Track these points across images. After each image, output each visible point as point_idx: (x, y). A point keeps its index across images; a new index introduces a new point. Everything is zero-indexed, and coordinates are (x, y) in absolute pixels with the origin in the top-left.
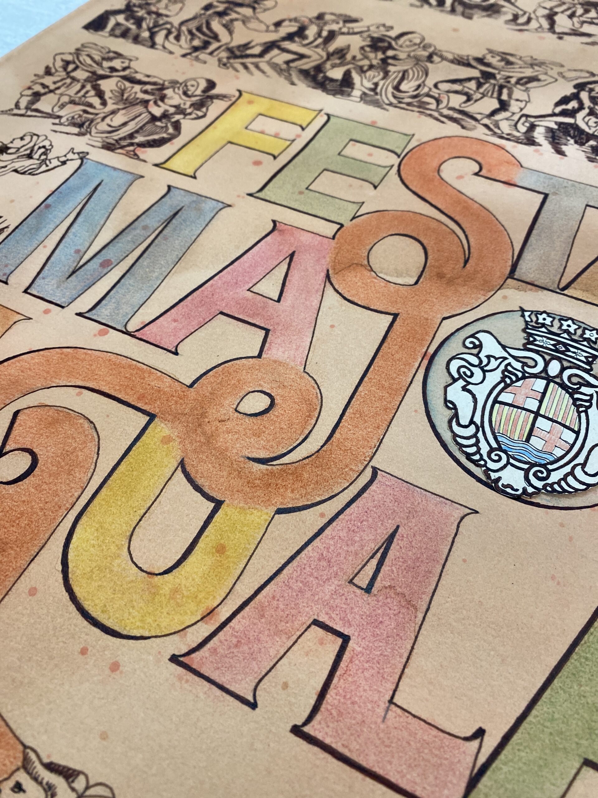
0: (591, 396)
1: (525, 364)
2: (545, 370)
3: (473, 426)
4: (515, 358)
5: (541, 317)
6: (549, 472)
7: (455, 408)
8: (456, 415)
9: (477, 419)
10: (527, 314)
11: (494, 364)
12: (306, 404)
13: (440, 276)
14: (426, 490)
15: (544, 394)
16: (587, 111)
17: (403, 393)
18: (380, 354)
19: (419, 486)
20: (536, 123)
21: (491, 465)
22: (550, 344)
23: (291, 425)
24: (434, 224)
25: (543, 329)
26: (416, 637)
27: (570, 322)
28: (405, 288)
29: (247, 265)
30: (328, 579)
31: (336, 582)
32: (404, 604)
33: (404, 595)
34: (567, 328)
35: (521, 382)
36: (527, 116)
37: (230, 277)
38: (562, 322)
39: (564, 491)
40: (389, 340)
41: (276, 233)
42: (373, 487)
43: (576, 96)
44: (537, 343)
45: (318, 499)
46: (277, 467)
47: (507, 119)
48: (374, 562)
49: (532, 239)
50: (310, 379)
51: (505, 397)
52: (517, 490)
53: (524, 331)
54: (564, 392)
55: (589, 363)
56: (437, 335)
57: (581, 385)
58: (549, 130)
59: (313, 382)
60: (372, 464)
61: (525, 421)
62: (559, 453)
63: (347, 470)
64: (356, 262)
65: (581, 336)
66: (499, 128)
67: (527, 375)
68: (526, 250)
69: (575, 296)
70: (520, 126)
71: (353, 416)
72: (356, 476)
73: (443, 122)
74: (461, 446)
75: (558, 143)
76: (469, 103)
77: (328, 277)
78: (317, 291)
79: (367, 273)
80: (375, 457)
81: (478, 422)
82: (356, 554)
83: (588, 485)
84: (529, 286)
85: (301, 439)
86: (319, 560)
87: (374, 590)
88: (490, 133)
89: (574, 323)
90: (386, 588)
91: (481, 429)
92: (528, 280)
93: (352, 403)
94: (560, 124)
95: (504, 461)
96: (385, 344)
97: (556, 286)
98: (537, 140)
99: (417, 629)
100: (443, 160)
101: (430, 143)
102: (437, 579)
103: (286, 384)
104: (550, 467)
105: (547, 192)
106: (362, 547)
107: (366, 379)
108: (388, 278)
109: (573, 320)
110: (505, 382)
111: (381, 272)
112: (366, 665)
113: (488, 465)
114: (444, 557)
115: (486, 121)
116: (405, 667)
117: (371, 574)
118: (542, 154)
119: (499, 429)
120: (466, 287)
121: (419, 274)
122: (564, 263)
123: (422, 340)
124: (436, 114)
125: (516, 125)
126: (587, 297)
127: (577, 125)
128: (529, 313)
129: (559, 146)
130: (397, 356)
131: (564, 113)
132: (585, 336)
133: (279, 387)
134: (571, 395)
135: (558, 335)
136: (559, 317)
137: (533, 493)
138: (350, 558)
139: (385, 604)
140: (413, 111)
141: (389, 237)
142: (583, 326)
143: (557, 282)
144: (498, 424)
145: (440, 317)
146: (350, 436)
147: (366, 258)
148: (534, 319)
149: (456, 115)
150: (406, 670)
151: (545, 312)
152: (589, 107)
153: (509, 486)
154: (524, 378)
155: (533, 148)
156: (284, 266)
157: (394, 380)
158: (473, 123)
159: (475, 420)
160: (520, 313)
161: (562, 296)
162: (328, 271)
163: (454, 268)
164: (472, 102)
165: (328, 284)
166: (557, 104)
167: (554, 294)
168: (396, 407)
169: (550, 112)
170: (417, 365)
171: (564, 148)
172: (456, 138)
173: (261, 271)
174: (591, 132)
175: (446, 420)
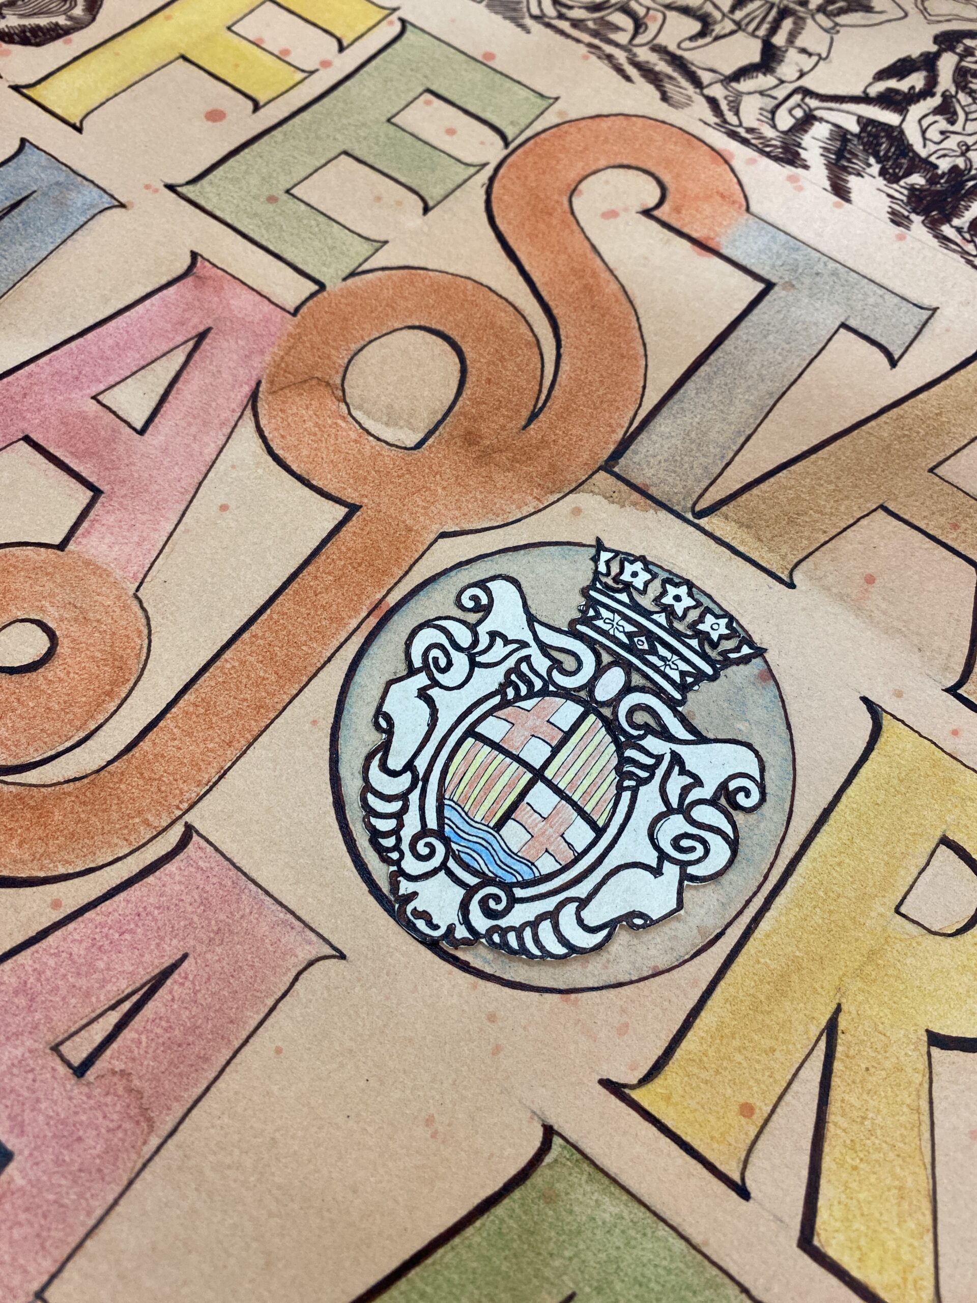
0: (659, 759)
1: (556, 664)
2: (590, 685)
3: (407, 777)
4: (544, 648)
5: (629, 568)
6: (513, 901)
7: (390, 732)
8: (385, 748)
9: (421, 764)
10: (605, 556)
11: (499, 651)
12: (113, 667)
13: (470, 439)
14: (267, 893)
15: (567, 736)
16: (936, 101)
17: (305, 679)
18: (294, 585)
19: (259, 881)
20: (818, 113)
21: (411, 865)
22: (622, 629)
23: (68, 705)
24: (505, 317)
25: (624, 597)
26: (131, 1183)
27: (683, 591)
28: (394, 452)
29: (110, 341)
30: (17, 1035)
31: (29, 1043)
32: (133, 1111)
33: (140, 1093)
34: (672, 602)
35: (536, 700)
36: (807, 92)
37: (68, 363)
38: (668, 586)
39: (523, 950)
40: (321, 559)
41: (189, 280)
42: (170, 867)
43: (928, 62)
44: (599, 623)
45: (62, 870)
46: (12, 788)
47: (762, 93)
48: (114, 1017)
49: (690, 386)
50: (140, 613)
51: (492, 728)
52: (436, 927)
53: (584, 592)
54: (608, 739)
55: (684, 688)
56: (415, 568)
57: (648, 730)
58: (841, 134)
59: (144, 621)
60: (188, 818)
61: (510, 785)
62: (547, 865)
63: (137, 820)
64: (318, 375)
65: (693, 626)
66: (737, 113)
67: (551, 688)
68: (665, 411)
69: (718, 534)
70: (782, 113)
71: (191, 709)
72: (148, 837)
73: (628, 79)
74: (371, 812)
75: (845, 169)
76: (701, 42)
77: (254, 397)
78: (223, 424)
79: (332, 405)
80: (200, 805)
81: (421, 771)
82: (88, 995)
83: (573, 949)
84: (636, 496)
85: (76, 739)
86: (16, 993)
87: (91, 1074)
88: (712, 119)
89: (690, 594)
90: (114, 1073)
91: (420, 784)
92: (638, 481)
93: (200, 681)
94: (866, 123)
95: (436, 861)
96: (311, 568)
97: (689, 505)
98: (803, 154)
99: (139, 1165)
100: (594, 168)
101: (582, 124)
102: (214, 1075)
103: (91, 615)
104: (519, 893)
105: (774, 280)
106: (103, 982)
107: (246, 636)
108: (368, 424)
109: (690, 585)
110: (505, 695)
111: (360, 408)
112: (22, 1217)
113: (405, 865)
114: (244, 1036)
115: (718, 91)
116: (88, 1235)
117: (98, 1039)
118: (800, 189)
119: (453, 792)
120: (510, 475)
121: (432, 426)
122: (731, 454)
123: (384, 573)
124: (621, 57)
125: (773, 112)
126: (742, 542)
127: (902, 132)
128: (608, 555)
129: (845, 176)
130: (324, 598)
131: (888, 100)
132: (701, 627)
133: (76, 620)
134: (620, 749)
135: (647, 614)
136: (665, 575)
137: (465, 942)
138: (73, 1001)
139: (99, 1106)
140: (578, 41)
141: (405, 332)
142: (706, 602)
143: (695, 496)
144: (456, 780)
145: (437, 529)
146: (171, 751)
147: (341, 370)
148: (615, 569)
149: (662, 67)
150: (89, 1243)
151: (642, 559)
152: (943, 95)
153: (425, 916)
154: (544, 692)
155: (789, 170)
156: (179, 357)
157: (299, 648)
158: (690, 89)
159: (417, 763)
160: (593, 551)
161: (692, 529)
162: (259, 383)
163: (503, 427)
164: (708, 39)
165: (249, 413)
166: (882, 75)
167: (679, 521)
168: (280, 707)
169: (858, 91)
170: (354, 623)
171: (853, 182)
172: (640, 120)
173: (132, 360)
174: (923, 153)
175: (365, 751)
